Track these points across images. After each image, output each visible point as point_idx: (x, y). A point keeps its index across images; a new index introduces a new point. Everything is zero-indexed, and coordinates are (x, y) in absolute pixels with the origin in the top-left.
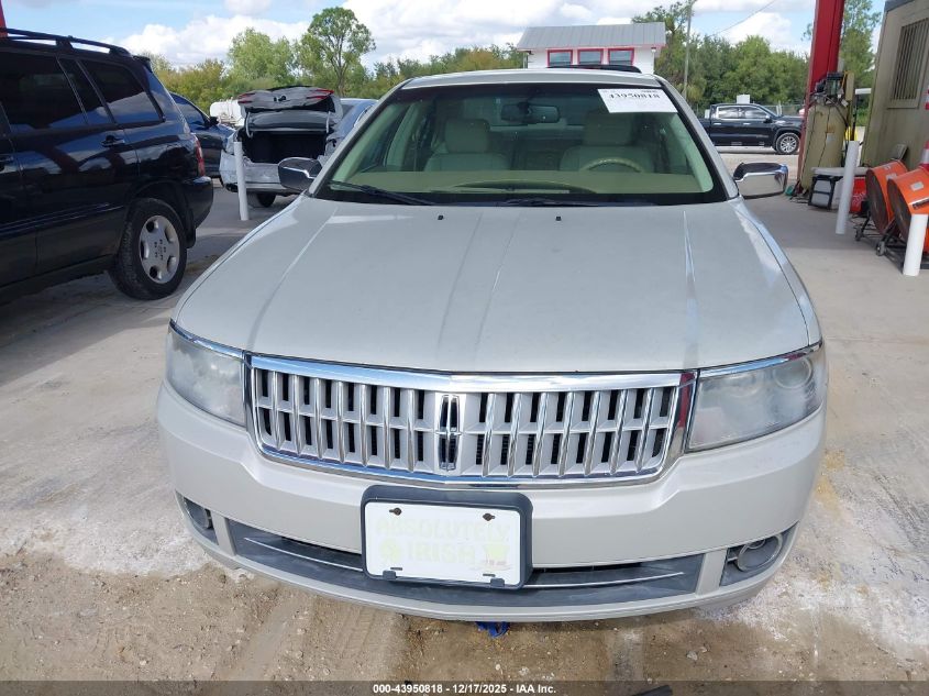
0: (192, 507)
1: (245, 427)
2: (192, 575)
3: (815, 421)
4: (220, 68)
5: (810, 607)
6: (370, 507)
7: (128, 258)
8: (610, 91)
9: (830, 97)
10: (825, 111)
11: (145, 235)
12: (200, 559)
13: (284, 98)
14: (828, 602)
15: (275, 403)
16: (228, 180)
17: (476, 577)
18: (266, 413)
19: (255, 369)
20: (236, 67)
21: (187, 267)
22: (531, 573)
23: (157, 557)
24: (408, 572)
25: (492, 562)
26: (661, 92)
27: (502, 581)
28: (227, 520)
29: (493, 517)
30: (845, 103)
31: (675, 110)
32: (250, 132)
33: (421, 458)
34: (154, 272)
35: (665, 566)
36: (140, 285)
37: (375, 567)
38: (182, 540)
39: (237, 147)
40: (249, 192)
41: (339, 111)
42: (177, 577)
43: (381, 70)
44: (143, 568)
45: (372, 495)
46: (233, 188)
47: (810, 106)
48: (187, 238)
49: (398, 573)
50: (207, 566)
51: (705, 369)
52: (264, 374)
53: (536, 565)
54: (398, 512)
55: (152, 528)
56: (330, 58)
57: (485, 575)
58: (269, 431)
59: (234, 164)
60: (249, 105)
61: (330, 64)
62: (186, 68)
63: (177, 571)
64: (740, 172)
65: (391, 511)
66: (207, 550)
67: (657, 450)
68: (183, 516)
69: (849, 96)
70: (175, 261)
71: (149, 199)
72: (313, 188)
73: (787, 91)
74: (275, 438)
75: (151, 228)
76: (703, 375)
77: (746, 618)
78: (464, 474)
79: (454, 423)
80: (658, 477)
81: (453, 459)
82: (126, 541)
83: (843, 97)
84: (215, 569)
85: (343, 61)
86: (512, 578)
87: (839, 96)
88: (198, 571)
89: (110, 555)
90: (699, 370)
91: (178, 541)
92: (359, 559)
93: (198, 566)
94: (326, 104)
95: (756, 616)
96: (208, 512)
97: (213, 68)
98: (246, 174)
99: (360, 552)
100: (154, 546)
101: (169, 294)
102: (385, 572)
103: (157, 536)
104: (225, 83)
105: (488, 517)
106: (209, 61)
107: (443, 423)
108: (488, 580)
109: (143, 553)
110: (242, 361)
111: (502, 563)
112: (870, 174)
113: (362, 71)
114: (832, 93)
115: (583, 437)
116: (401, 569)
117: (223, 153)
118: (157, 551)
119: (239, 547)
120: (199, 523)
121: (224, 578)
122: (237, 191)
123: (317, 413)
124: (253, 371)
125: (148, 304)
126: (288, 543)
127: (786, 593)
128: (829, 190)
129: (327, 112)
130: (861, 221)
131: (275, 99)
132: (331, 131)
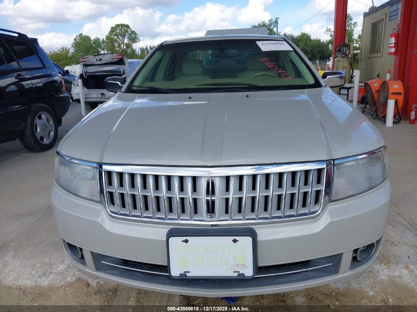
0: (72, 248)
1: (100, 202)
2: (70, 284)
3: (387, 184)
4: (68, 51)
5: (383, 277)
6: (171, 239)
7: (28, 132)
8: (261, 42)
9: (343, 53)
10: (342, 60)
11: (37, 121)
12: (74, 275)
13: (101, 60)
14: (391, 274)
15: (116, 189)
16: (75, 97)
17: (229, 273)
18: (111, 194)
19: (105, 171)
20: (76, 50)
21: (58, 137)
22: (258, 269)
23: (51, 276)
24: (194, 273)
25: (238, 265)
26: (284, 42)
27: (244, 274)
28: (92, 253)
29: (238, 241)
30: (350, 56)
31: (292, 49)
32: (85, 75)
33: (196, 212)
34: (42, 139)
35: (323, 261)
36: (35, 145)
37: (175, 272)
38: (64, 266)
39: (80, 82)
40: (86, 103)
41: (127, 65)
42: (63, 286)
43: (142, 50)
44: (45, 282)
45: (172, 233)
46: (78, 101)
47: (335, 58)
48: (58, 122)
49: (188, 275)
50: (79, 279)
51: (336, 159)
52: (109, 174)
53: (261, 264)
54: (186, 241)
55: (48, 261)
56: (119, 46)
57: (234, 272)
58: (113, 204)
59: (78, 90)
60: (85, 63)
61: (119, 49)
62: (52, 52)
63: (63, 283)
64: (324, 76)
65: (183, 241)
66: (79, 270)
67: (317, 201)
68: (66, 253)
69: (352, 53)
70: (52, 133)
71: (39, 104)
72: (123, 89)
73: (320, 56)
74: (117, 208)
75: (40, 117)
76: (336, 162)
77: (354, 285)
78: (220, 219)
79: (213, 193)
80: (318, 215)
81: (213, 212)
82: (35, 269)
83: (349, 53)
84: (83, 280)
85: (125, 48)
86: (249, 272)
87: (347, 53)
88: (74, 282)
89: (27, 277)
90: (334, 160)
91: (62, 267)
92: (166, 268)
93: (74, 279)
94: (121, 62)
95: (359, 284)
96: (81, 249)
97: (65, 51)
98: (84, 94)
99: (166, 264)
100: (49, 270)
101: (50, 149)
102: (181, 274)
103: (50, 265)
104: (71, 58)
105: (235, 241)
106: (63, 48)
107: (208, 193)
108: (236, 274)
109: (44, 274)
110: (97, 168)
111: (243, 265)
112: (366, 84)
113: (134, 51)
114: (345, 52)
115: (280, 196)
116: (189, 272)
117: (73, 85)
118: (51, 273)
119: (99, 267)
120: (76, 256)
121: (88, 285)
122: (80, 103)
123: (139, 192)
124: (103, 173)
125: (39, 154)
126: (125, 262)
127: (370, 271)
128: (347, 93)
129: (121, 65)
130: (364, 106)
131: (97, 60)
132: (124, 73)
